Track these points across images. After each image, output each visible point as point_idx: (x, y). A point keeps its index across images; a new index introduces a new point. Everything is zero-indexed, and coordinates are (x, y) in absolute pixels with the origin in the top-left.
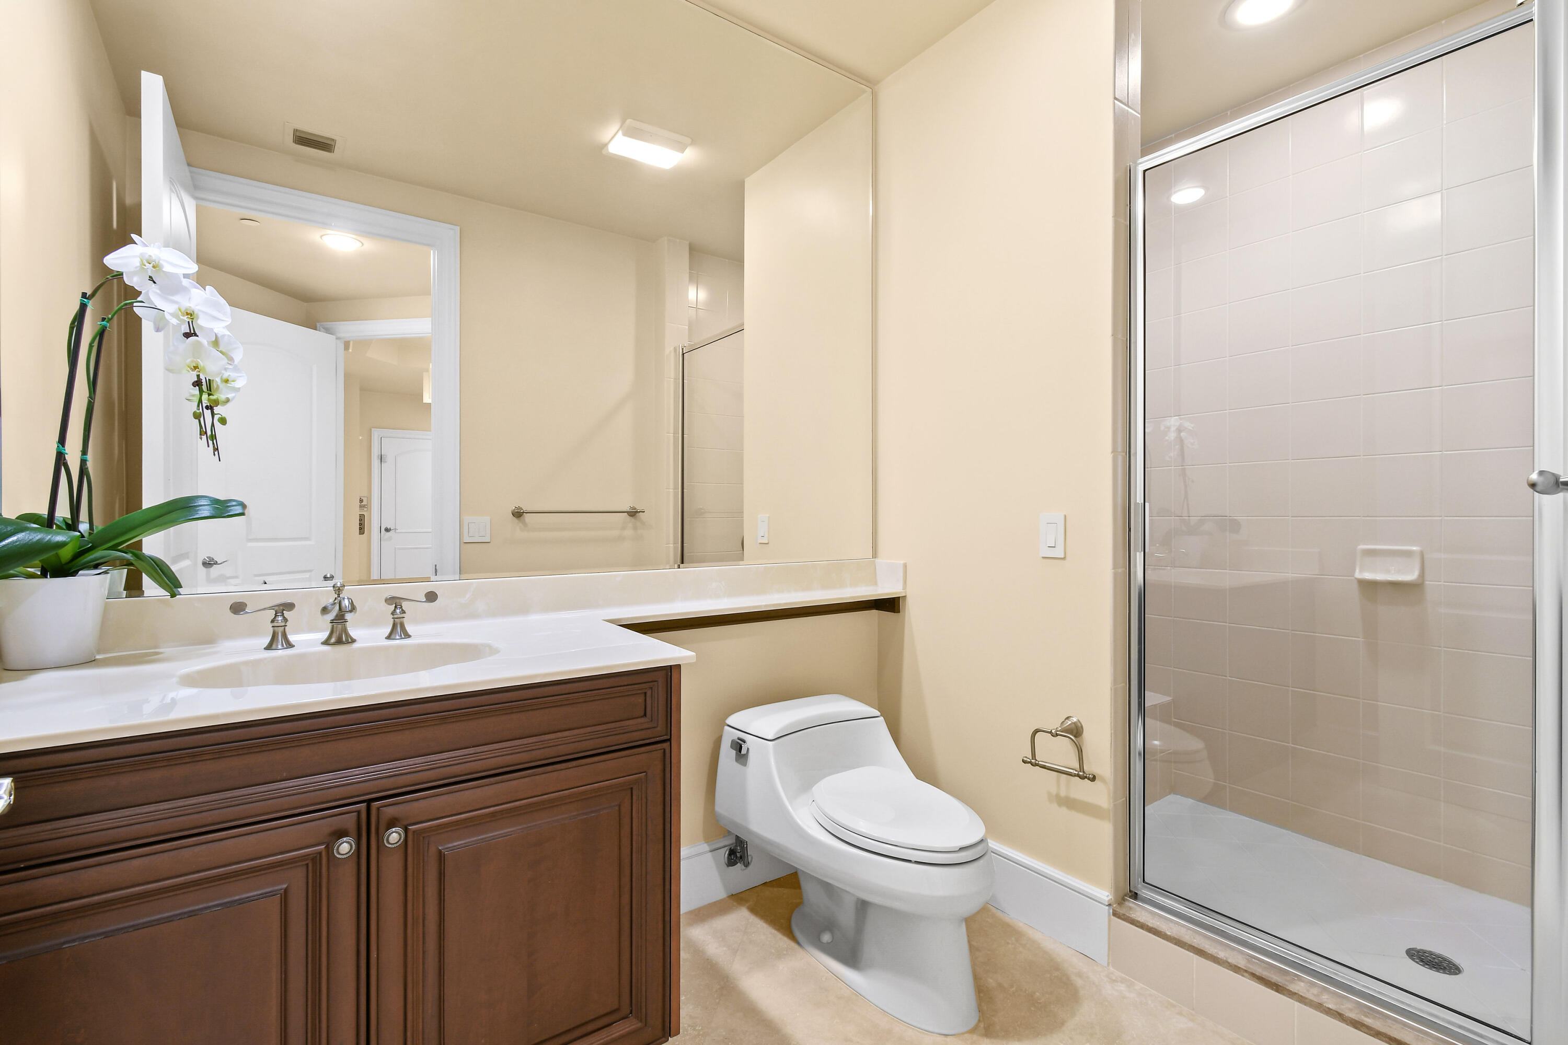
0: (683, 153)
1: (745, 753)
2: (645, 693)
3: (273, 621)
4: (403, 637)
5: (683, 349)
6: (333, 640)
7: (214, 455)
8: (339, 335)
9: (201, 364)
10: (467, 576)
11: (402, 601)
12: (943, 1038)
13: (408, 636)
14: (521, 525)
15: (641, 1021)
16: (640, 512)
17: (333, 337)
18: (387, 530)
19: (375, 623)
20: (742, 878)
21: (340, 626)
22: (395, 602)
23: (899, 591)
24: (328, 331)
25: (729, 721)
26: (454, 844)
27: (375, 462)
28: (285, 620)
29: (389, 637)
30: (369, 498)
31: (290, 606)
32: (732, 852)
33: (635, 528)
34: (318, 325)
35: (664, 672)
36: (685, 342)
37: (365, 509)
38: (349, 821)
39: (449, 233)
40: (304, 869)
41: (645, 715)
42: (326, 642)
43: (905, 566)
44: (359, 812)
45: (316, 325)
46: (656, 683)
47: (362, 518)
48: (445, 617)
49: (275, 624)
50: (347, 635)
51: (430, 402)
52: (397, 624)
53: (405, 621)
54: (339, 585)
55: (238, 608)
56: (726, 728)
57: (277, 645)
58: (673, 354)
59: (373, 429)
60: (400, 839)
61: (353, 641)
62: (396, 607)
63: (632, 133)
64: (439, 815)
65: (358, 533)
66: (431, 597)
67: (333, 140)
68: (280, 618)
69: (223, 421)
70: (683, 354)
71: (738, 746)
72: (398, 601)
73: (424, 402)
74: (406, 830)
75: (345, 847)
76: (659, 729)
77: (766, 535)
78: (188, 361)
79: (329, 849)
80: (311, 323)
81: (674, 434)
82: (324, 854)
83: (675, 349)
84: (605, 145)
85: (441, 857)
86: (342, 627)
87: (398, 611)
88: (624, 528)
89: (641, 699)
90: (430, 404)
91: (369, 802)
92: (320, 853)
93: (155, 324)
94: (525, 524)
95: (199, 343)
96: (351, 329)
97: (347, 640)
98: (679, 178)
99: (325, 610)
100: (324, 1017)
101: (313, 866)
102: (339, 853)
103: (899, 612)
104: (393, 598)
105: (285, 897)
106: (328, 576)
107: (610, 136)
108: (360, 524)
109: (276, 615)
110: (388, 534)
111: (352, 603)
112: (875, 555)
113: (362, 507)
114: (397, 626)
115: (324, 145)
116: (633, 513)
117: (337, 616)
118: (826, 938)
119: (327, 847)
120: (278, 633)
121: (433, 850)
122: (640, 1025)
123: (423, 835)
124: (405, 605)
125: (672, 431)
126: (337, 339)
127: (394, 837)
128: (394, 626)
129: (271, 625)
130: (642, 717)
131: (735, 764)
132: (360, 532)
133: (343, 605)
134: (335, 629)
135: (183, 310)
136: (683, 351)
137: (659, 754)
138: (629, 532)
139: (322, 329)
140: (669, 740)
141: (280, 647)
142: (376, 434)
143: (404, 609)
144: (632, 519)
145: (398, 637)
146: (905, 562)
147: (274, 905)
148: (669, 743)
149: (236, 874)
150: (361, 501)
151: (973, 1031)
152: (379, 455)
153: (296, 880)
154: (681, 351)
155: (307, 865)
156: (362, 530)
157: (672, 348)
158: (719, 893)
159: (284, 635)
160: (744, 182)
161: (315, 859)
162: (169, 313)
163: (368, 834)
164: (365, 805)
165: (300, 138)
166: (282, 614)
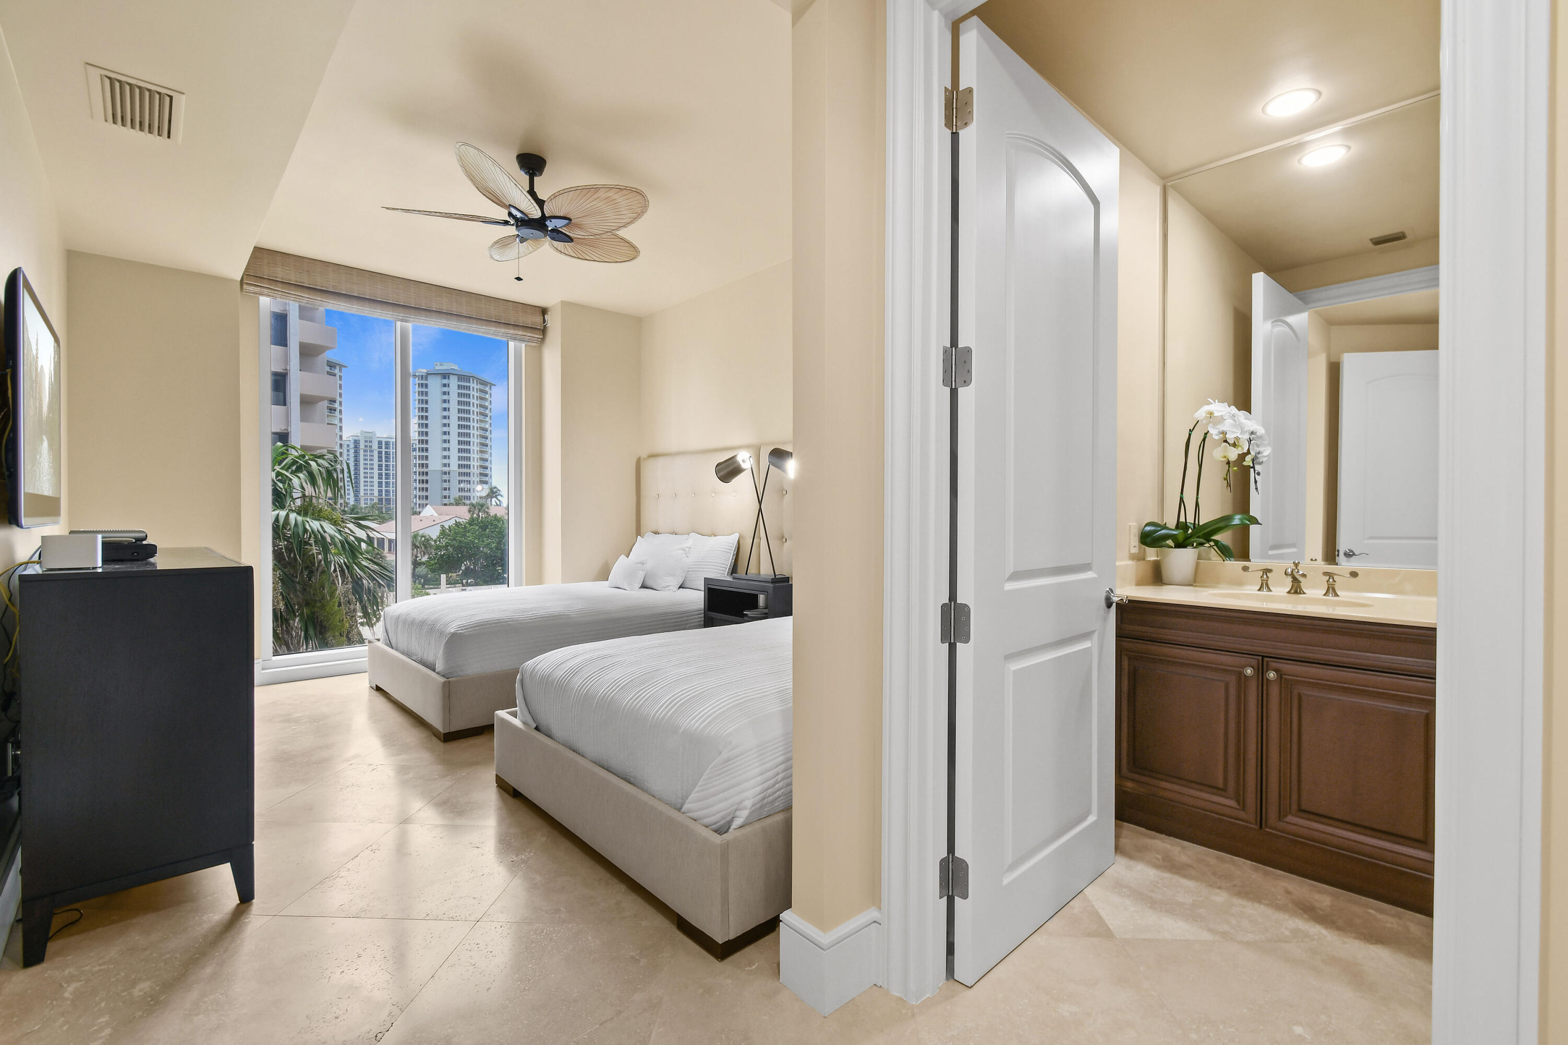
3: (1261, 577)
6: (1292, 592)
11: (1333, 575)
19: (1317, 588)
26: (1306, 691)
28: (1267, 577)
29: (1324, 595)
31: (1270, 571)
40: (1236, 676)
42: (1289, 592)
49: (1262, 579)
50: (1299, 589)
52: (1330, 588)
53: (1334, 587)
54: (1297, 562)
55: (1244, 570)
57: (1264, 590)
60: (1274, 677)
61: (1304, 593)
62: (1330, 578)
66: (1354, 575)
67: (1402, 232)
68: (1265, 576)
69: (1259, 474)
72: (1330, 575)
75: (1249, 672)
82: (1240, 673)
85: (1300, 696)
86: (1297, 585)
87: (1331, 580)
91: (1263, 657)
97: (1301, 593)
99: (1289, 575)
101: (1239, 676)
102: (1246, 671)
105: (1227, 685)
109: (1263, 575)
115: (1400, 237)
117: (1294, 578)
119: (1241, 670)
120: (1263, 584)
121: (1296, 692)
123: (1290, 683)
124: (1335, 577)
127: (1272, 675)
128: (1328, 589)
134: (1294, 586)
147: (1223, 685)
149: (1209, 668)
159: (1267, 584)
161: (1236, 673)
163: (1261, 671)
164: (1261, 657)
165: (1378, 242)
166: (1266, 575)
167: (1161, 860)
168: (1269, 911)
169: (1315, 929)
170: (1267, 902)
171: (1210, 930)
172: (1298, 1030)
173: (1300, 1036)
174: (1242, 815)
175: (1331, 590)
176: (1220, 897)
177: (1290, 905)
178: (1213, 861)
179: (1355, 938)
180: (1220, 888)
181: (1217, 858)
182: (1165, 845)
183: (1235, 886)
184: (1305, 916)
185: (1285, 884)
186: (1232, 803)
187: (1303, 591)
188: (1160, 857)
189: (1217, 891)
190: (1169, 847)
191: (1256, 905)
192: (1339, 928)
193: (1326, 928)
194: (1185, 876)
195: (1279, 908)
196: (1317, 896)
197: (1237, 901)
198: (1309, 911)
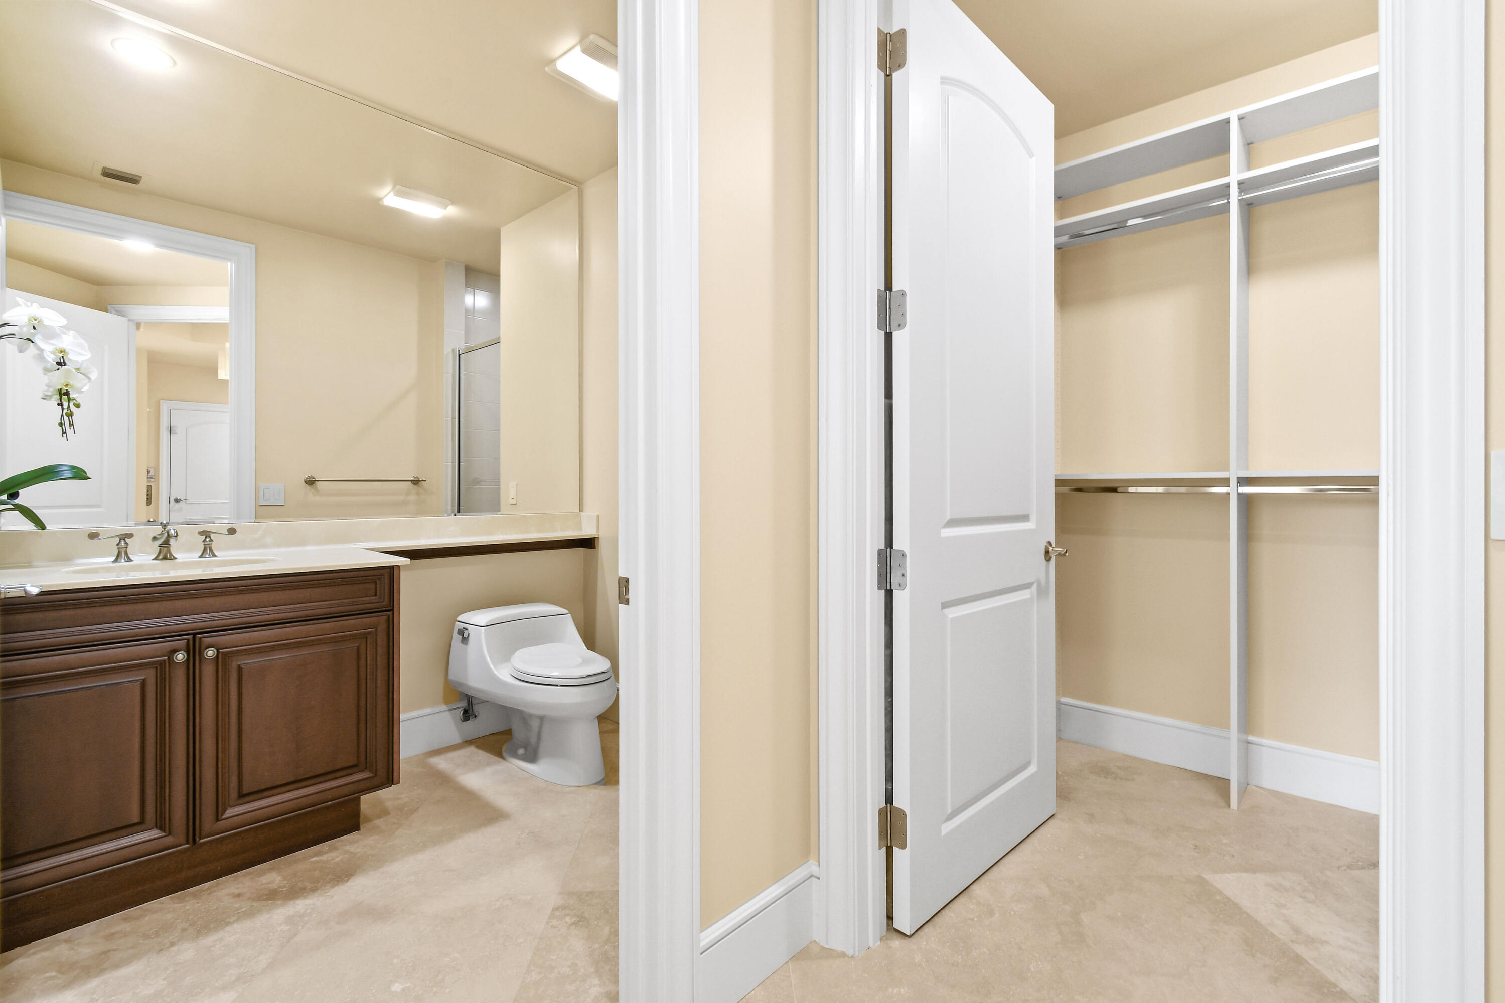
0: (445, 209)
1: (467, 636)
2: (376, 582)
3: (118, 545)
4: (211, 556)
5: (459, 351)
6: (161, 557)
7: (63, 436)
8: (131, 318)
9: (71, 382)
10: (260, 520)
11: (210, 533)
12: (577, 788)
13: (214, 556)
14: (313, 490)
15: (373, 773)
16: (421, 481)
17: (124, 320)
18: (177, 501)
19: (190, 550)
20: (474, 728)
21: (165, 549)
22: (206, 534)
23: (593, 533)
24: (119, 313)
25: (459, 618)
26: (247, 662)
27: (164, 434)
28: (127, 544)
29: (201, 556)
30: (157, 469)
31: (130, 535)
32: (466, 712)
33: (418, 494)
34: (109, 307)
35: (388, 570)
36: (462, 345)
37: (152, 480)
38: (183, 643)
39: (246, 251)
40: (154, 670)
41: (376, 595)
42: (155, 559)
43: (598, 517)
44: (188, 640)
45: (107, 307)
46: (383, 576)
47: (149, 488)
48: (242, 546)
49: (120, 546)
50: (171, 554)
51: (227, 378)
52: (207, 548)
53: (213, 547)
54: (165, 522)
55: (93, 536)
56: (457, 623)
57: (121, 560)
58: (451, 352)
59: (161, 401)
60: (214, 654)
61: (175, 558)
62: (206, 537)
63: (399, 194)
64: (239, 645)
65: (146, 504)
66: (232, 531)
67: (140, 176)
68: (123, 543)
70: (459, 355)
71: (461, 632)
72: (208, 533)
73: (219, 378)
74: (218, 650)
75: (180, 657)
76: (385, 603)
77: (515, 498)
78: (62, 381)
79: (170, 659)
80: (101, 305)
81: (452, 418)
82: (167, 661)
83: (453, 350)
84: (381, 199)
85: (240, 668)
86: (167, 550)
87: (207, 540)
88: (408, 494)
89: (372, 586)
90: (228, 380)
91: (194, 635)
92: (164, 661)
93: (18, 347)
94: (317, 490)
95: (69, 371)
96: (141, 313)
97: (170, 557)
98: (448, 225)
99: (154, 538)
100: (167, 752)
101: (160, 668)
102: (176, 659)
103: (595, 548)
104: (204, 531)
105: (144, 683)
106: (152, 520)
107: (385, 194)
108: (148, 495)
109: (120, 541)
110: (178, 505)
111: (176, 532)
112: (581, 510)
113: (150, 478)
114: (207, 550)
115: (132, 179)
116: (416, 482)
117: (164, 541)
118: (521, 751)
119: (169, 658)
120: (122, 552)
121: (234, 665)
122: (371, 775)
123: (228, 656)
124: (212, 536)
125: (450, 416)
126: (129, 320)
127: (211, 653)
128: (205, 549)
129: (116, 547)
130: (373, 596)
131: (461, 645)
132: (147, 503)
133: (170, 533)
134: (162, 551)
135: (58, 349)
136: (459, 352)
137: (386, 617)
138: (412, 498)
139: (113, 311)
140: (392, 610)
141: (123, 561)
142: (165, 407)
143: (212, 539)
144: (415, 487)
145: (207, 556)
146: (598, 514)
147: (138, 686)
148: (391, 612)
149: (114, 669)
150: (148, 472)
151: (598, 783)
152: (168, 427)
153: (149, 675)
154: (457, 352)
155: (156, 668)
156: (149, 501)
157: (450, 350)
158: (457, 739)
159: (126, 553)
160: (500, 229)
161: (162, 664)
162: (50, 351)
163: (194, 651)
164: (192, 636)
165: (108, 173)
166: (125, 541)
167: (59, 976)
168: (248, 924)
169: (300, 905)
170: (234, 918)
171: (224, 988)
172: (397, 987)
173: (403, 990)
174: (169, 840)
175: (208, 550)
176: (187, 951)
177: (255, 904)
178: (127, 927)
179: (333, 887)
180: (172, 944)
181: (126, 919)
182: (38, 956)
183: (184, 930)
184: (279, 902)
185: (226, 891)
186: (154, 833)
187: (173, 556)
188: (54, 974)
189: (174, 949)
190: (46, 954)
191: (228, 928)
192: (314, 890)
193: (305, 897)
194: (117, 966)
195: (251, 914)
196: (264, 879)
197: (208, 940)
198: (272, 896)
